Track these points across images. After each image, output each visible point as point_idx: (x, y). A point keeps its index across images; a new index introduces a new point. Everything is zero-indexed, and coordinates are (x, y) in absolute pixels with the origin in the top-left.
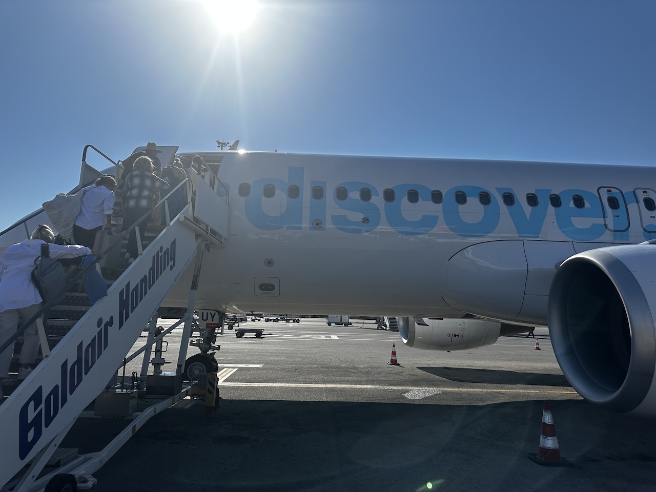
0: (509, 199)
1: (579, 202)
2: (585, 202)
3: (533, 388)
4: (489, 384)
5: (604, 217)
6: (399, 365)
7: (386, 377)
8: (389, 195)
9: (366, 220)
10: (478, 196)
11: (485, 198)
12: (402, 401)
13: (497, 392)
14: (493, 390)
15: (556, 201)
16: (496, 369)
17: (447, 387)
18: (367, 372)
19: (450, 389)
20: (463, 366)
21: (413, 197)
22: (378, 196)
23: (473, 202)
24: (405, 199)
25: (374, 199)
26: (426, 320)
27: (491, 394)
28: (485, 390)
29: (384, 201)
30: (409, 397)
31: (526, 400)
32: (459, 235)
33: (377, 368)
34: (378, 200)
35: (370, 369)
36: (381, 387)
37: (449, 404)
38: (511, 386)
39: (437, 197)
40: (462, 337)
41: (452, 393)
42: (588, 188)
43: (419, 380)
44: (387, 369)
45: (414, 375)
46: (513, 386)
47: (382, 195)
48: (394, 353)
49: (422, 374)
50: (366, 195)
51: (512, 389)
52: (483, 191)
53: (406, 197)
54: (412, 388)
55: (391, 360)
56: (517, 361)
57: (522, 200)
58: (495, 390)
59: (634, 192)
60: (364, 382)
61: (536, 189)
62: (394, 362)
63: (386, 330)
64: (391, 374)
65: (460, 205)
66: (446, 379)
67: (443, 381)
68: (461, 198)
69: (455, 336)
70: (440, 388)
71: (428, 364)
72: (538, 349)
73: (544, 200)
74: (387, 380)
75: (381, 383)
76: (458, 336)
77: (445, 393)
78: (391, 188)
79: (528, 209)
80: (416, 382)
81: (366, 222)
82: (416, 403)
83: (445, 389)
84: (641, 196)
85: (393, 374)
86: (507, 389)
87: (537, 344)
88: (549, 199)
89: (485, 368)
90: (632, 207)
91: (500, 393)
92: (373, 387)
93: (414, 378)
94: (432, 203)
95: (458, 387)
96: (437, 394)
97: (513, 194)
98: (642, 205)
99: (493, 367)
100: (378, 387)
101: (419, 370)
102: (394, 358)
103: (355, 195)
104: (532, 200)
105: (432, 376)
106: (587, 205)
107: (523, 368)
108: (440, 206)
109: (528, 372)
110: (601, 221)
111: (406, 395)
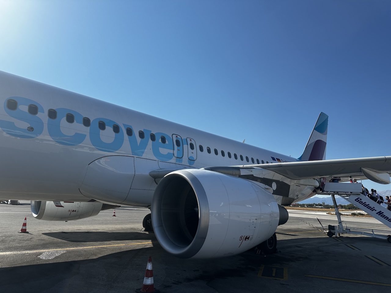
0: (130, 132)
1: (163, 140)
2: (166, 140)
3: (121, 243)
4: (95, 242)
5: (174, 150)
6: (28, 233)
7: (20, 243)
8: (52, 114)
9: (31, 129)
10: (112, 127)
11: (116, 129)
12: (39, 263)
13: (102, 248)
14: (99, 246)
15: (153, 137)
16: (96, 231)
17: (69, 247)
18: (2, 241)
19: (71, 249)
20: (74, 230)
21: (70, 118)
22: (44, 113)
23: (109, 129)
24: (64, 119)
25: (39, 115)
26: (62, 203)
27: (98, 249)
28: (94, 247)
29: (48, 117)
30: (44, 258)
31: (120, 251)
32: (98, 149)
33: (10, 236)
34: (43, 116)
35: (4, 237)
36: (19, 253)
37: (74, 260)
38: (108, 242)
39: (87, 122)
40: (78, 212)
41: (73, 251)
42: (168, 133)
43: (47, 244)
44: (19, 237)
45: (42, 240)
46: (110, 242)
47: (46, 113)
48: (25, 225)
49: (47, 239)
50: (33, 110)
51: (110, 244)
52: (115, 124)
53: (65, 118)
54: (44, 251)
55: (22, 229)
56: (105, 224)
57: (136, 133)
58: (100, 246)
59: (186, 139)
60: (2, 249)
61: (144, 129)
62: (24, 231)
63: (7, 204)
64: (23, 240)
65: (101, 130)
66: (66, 241)
67: (65, 243)
68: (102, 126)
69: (73, 211)
70: (64, 248)
71: (49, 231)
72: (114, 216)
73: (147, 136)
74: (22, 246)
75: (18, 249)
76: (75, 211)
77: (69, 252)
78: (54, 109)
79: (139, 139)
80: (45, 246)
81: (31, 130)
82: (51, 262)
83: (68, 249)
84: (189, 142)
85: (26, 241)
86: (107, 244)
87: (114, 213)
88: (150, 136)
89: (89, 231)
90: (185, 146)
91: (104, 248)
92: (12, 253)
93: (43, 242)
94: (83, 125)
95: (76, 247)
96: (64, 254)
97: (132, 130)
98: (189, 146)
99: (93, 230)
100: (15, 253)
101: (44, 236)
102: (24, 228)
103: (24, 108)
104: (142, 135)
105: (56, 240)
106: (167, 142)
107: (111, 229)
108: (88, 129)
109: (114, 232)
110: (171, 151)
111: (41, 257)
